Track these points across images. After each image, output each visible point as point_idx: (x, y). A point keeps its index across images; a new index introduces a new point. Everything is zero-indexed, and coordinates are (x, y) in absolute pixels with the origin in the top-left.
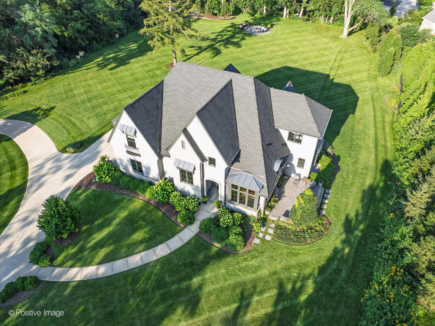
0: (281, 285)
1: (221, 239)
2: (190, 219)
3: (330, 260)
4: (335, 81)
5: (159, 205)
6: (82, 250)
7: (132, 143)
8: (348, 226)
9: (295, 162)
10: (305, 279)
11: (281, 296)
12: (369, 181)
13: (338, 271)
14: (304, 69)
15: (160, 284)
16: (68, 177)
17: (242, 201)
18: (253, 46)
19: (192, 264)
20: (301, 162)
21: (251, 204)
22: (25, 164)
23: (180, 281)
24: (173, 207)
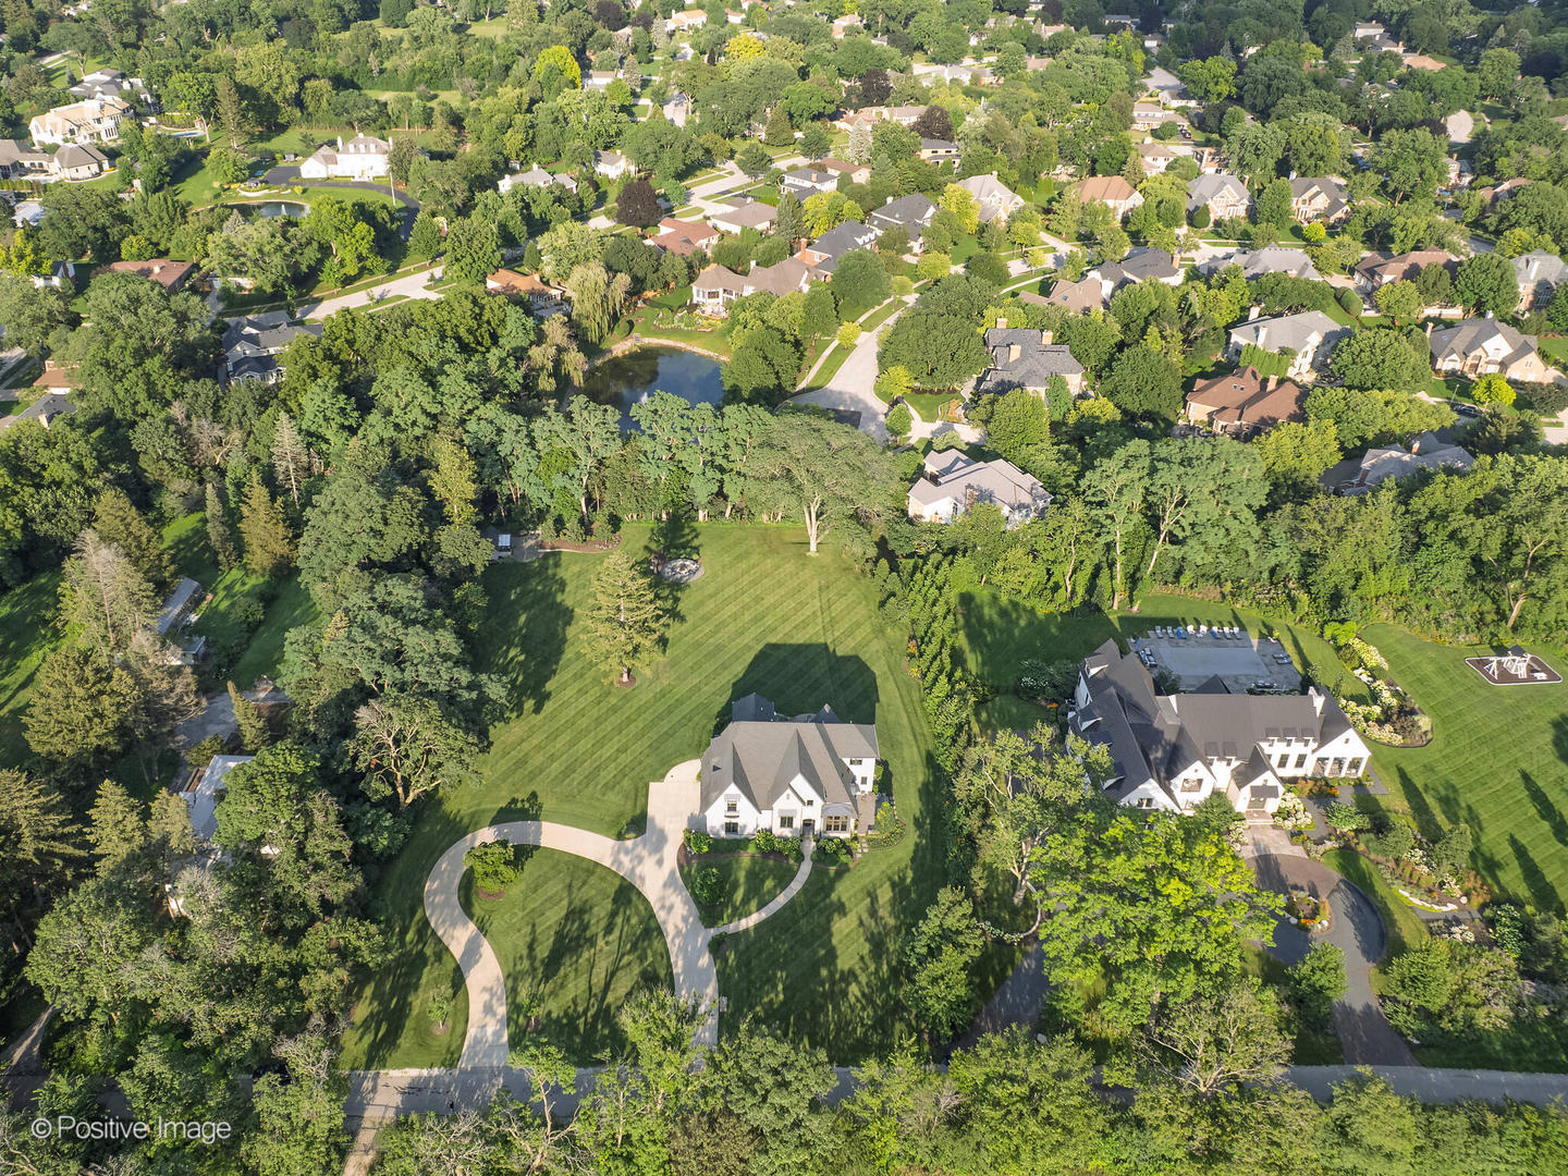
0: (890, 879)
1: (834, 862)
2: (800, 858)
3: (915, 852)
4: (839, 653)
5: (765, 855)
6: (735, 909)
7: (732, 808)
8: (918, 824)
9: (858, 781)
10: (903, 871)
11: (894, 885)
12: (921, 778)
13: (924, 857)
14: (792, 642)
15: (812, 906)
16: (660, 862)
17: (836, 828)
18: (701, 612)
19: (822, 889)
20: (864, 781)
21: (844, 828)
22: (597, 864)
23: (823, 900)
24: (780, 852)
